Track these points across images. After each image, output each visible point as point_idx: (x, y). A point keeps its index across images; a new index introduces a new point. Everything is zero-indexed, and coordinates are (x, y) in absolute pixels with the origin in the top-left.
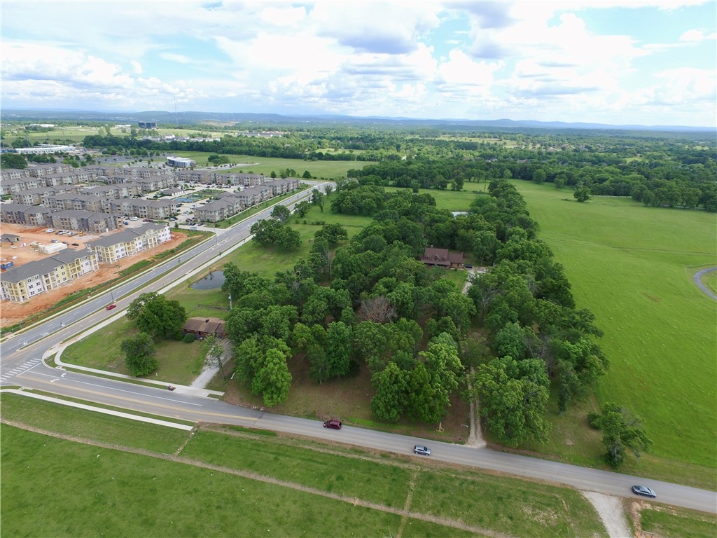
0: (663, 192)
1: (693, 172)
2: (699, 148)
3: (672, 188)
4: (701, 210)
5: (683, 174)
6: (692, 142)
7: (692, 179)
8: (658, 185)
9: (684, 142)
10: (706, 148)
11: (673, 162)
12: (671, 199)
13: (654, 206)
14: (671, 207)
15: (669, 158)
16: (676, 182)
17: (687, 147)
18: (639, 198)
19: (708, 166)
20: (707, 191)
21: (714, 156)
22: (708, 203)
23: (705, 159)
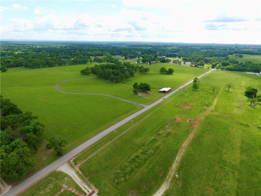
0: (34, 63)
1: (40, 55)
2: (38, 47)
3: (36, 61)
4: (48, 67)
5: (37, 56)
6: (35, 45)
7: (41, 57)
8: (31, 61)
9: (33, 45)
10: (40, 47)
11: (32, 52)
12: (38, 65)
13: (33, 68)
14: (39, 68)
16: (37, 59)
17: (34, 47)
18: (26, 66)
19: (43, 53)
20: (47, 61)
21: (44, 49)
22: (49, 64)
23: (42, 50)
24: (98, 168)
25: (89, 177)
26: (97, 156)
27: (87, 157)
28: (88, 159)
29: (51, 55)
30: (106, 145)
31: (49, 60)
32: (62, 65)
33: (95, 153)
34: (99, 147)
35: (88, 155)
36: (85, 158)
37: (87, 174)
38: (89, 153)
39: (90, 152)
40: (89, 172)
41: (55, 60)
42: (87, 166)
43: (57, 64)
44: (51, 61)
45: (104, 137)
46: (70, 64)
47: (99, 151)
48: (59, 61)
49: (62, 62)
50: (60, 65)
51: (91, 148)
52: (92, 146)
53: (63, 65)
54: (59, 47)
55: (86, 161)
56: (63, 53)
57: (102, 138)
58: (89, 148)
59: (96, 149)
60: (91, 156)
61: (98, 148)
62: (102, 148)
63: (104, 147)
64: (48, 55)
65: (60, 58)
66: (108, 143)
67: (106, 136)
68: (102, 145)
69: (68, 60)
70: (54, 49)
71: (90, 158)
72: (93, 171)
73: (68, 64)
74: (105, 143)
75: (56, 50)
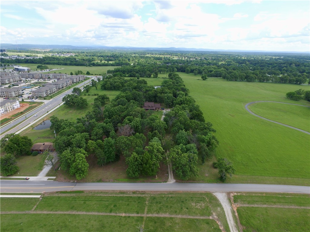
0: (233, 75)
1: (242, 67)
2: (243, 58)
3: (236, 73)
4: (246, 81)
5: (239, 68)
6: (241, 56)
7: (242, 70)
8: (231, 72)
9: (238, 56)
10: (246, 58)
11: (235, 64)
12: (236, 78)
13: (230, 80)
14: (236, 81)
15: (234, 62)
16: (237, 71)
17: (239, 58)
18: (225, 78)
19: (247, 65)
20: (247, 74)
21: (249, 61)
22: (248, 79)
23: (246, 62)
24: (262, 226)
25: (245, 228)
26: (267, 212)
27: (252, 203)
28: (252, 206)
29: (255, 68)
30: (287, 207)
31: (250, 74)
32: (263, 81)
33: (265, 206)
34: (275, 203)
35: (254, 201)
36: (249, 203)
37: (244, 223)
38: (256, 200)
39: (258, 200)
40: (247, 222)
41: (257, 75)
42: (247, 213)
43: (258, 79)
44: (252, 75)
45: (288, 194)
46: (276, 81)
47: (273, 207)
48: (262, 76)
49: (265, 78)
50: (260, 81)
51: (263, 196)
52: (264, 195)
53: (265, 81)
54: (269, 59)
55: (248, 207)
56: (270, 68)
57: (283, 193)
58: (259, 195)
59: (268, 202)
60: (258, 206)
61: (272, 202)
62: (279, 206)
63: (282, 207)
64: (251, 68)
65: (264, 73)
66: (292, 205)
67: (291, 194)
68: (281, 202)
69: (273, 77)
70: (260, 62)
71: (256, 207)
72: (254, 225)
73: (273, 81)
74: (285, 202)
75: (262, 63)
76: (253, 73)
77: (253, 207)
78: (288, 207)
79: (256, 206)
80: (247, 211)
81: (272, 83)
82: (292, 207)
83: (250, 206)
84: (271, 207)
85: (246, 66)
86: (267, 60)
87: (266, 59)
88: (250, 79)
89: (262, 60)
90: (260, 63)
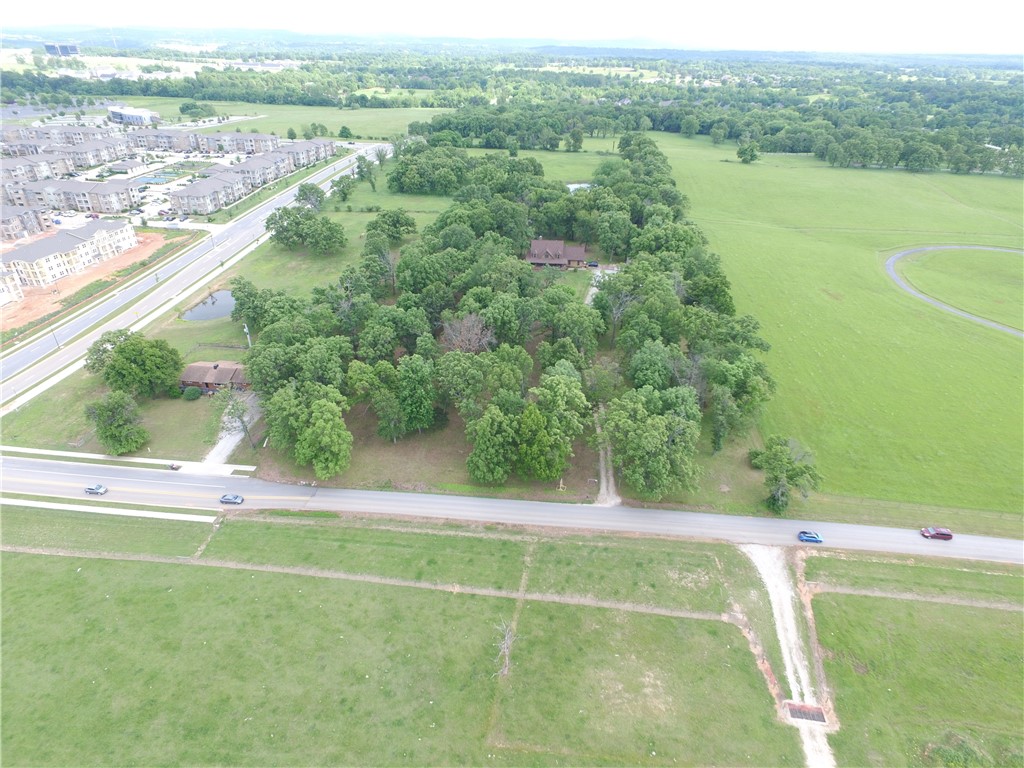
0: (855, 146)
1: (895, 114)
2: (905, 78)
3: (866, 138)
4: (900, 170)
5: (881, 118)
6: (896, 70)
7: (893, 124)
8: (848, 136)
9: (887, 69)
10: (914, 79)
11: (870, 101)
12: (865, 156)
13: (841, 166)
14: (864, 167)
15: (866, 95)
16: (872, 129)
17: (889, 77)
18: (822, 155)
19: (914, 105)
20: (911, 143)
21: (924, 90)
22: (911, 160)
23: (912, 94)
24: (888, 656)
25: (830, 654)
26: (910, 615)
27: (866, 586)
28: (864, 592)
29: (944, 117)
30: (983, 604)
31: (922, 140)
32: (970, 169)
33: (908, 596)
34: (943, 590)
35: (874, 579)
36: (854, 583)
37: (830, 639)
38: (882, 576)
39: (888, 577)
40: (838, 638)
41: (947, 145)
42: (845, 612)
43: (949, 161)
44: (927, 147)
45: (993, 566)
46: (1018, 171)
47: (934, 600)
48: (967, 152)
49: (977, 157)
50: (957, 171)
51: (904, 566)
52: (911, 562)
53: (976, 171)
54: (1005, 83)
55: (851, 595)
56: (1007, 117)
57: (978, 562)
58: (894, 561)
59: (919, 584)
60: (884, 595)
61: (934, 586)
62: (956, 601)
63: (964, 603)
64: (930, 117)
65: (979, 139)
66: (1000, 601)
67: (1005, 567)
68: (963, 589)
69: (1012, 154)
70: (969, 93)
71: (876, 599)
72: (861, 649)
73: (1006, 169)
74: (980, 591)
75: (975, 98)
76: (934, 140)
77: (866, 597)
78: (987, 605)
79: (878, 594)
80: (844, 608)
81: (1002, 176)
82: (1001, 606)
83: (855, 593)
84: (929, 599)
85: (912, 110)
86: (1000, 87)
87: (997, 83)
88: (917, 160)
89: (979, 87)
90: (967, 97)
